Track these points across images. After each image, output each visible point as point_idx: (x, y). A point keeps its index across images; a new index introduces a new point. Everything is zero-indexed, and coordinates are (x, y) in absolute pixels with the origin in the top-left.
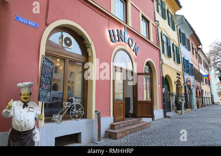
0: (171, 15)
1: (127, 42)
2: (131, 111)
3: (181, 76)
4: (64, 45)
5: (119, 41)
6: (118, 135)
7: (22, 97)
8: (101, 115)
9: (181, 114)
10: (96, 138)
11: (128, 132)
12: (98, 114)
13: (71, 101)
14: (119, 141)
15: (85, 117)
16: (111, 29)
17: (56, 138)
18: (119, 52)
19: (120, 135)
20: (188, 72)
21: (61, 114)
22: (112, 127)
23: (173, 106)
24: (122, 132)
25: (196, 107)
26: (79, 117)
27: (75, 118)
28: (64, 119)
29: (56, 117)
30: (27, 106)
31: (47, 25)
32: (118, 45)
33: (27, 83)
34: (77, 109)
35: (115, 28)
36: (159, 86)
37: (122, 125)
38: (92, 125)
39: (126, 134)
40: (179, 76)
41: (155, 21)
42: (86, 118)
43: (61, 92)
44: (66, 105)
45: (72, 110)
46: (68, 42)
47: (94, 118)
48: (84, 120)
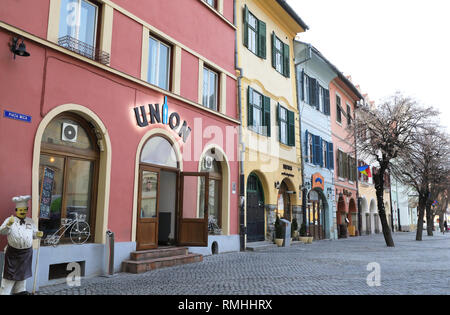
0: (283, 44)
1: (167, 121)
2: (172, 236)
3: (295, 171)
4: (64, 138)
5: (152, 122)
6: (140, 268)
7: (19, 212)
8: (115, 238)
9: (283, 245)
10: (107, 270)
11: (157, 265)
12: (111, 236)
13: (73, 217)
14: (139, 275)
15: (91, 240)
16: (138, 106)
17: (51, 266)
18: (151, 140)
19: (144, 267)
20: (317, 160)
21: (59, 234)
22: (133, 256)
23: (269, 230)
24: (147, 264)
25: (334, 234)
26: (82, 241)
27: (77, 241)
28: (62, 242)
29: (52, 238)
30: (24, 222)
31: (42, 116)
32: (150, 129)
33: (25, 197)
34: (81, 229)
35: (147, 103)
36: (234, 192)
37: (149, 255)
38: (102, 252)
39: (153, 268)
40: (288, 172)
41: (236, 68)
42: (93, 242)
43: (59, 196)
44: (65, 222)
45: (74, 230)
46: (70, 133)
47: (104, 242)
48: (90, 246)
